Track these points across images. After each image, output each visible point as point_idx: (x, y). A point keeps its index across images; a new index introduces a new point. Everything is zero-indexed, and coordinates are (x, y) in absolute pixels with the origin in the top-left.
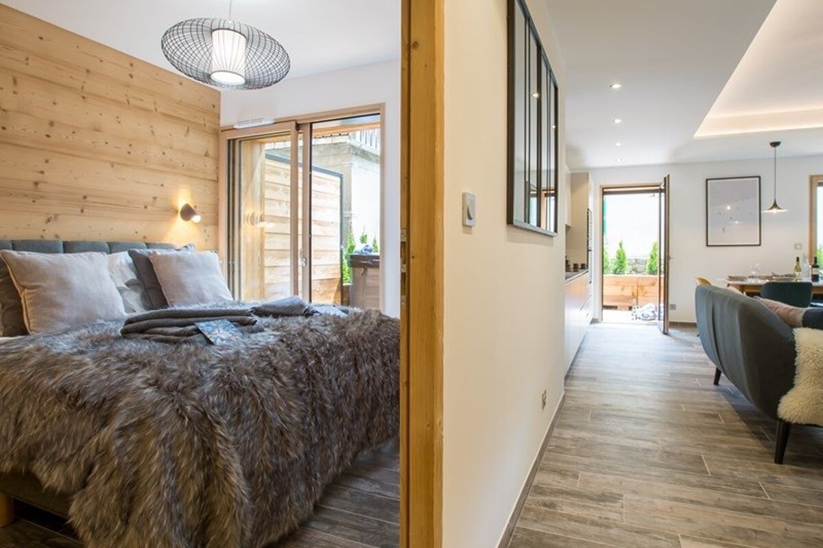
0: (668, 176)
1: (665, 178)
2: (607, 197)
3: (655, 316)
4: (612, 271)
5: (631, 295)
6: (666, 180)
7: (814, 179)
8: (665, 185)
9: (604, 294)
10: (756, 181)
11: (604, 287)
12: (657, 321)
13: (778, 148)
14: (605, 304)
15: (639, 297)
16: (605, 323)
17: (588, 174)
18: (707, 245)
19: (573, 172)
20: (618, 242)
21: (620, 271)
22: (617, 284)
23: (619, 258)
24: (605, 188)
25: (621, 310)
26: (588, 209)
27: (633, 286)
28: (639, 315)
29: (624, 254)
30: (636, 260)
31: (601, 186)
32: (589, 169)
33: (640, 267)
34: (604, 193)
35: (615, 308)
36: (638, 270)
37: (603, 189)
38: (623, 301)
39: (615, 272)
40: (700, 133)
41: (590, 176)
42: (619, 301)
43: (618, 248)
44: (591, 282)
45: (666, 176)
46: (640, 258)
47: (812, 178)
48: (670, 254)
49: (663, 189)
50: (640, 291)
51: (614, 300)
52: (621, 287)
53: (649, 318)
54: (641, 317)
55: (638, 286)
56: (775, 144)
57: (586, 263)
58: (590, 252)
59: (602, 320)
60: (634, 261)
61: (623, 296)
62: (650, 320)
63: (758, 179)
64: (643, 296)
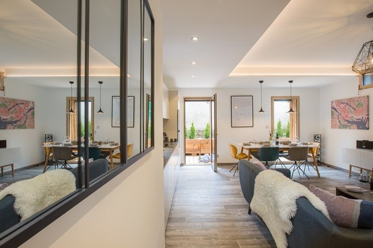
0: (216, 94)
1: (214, 95)
2: (186, 102)
3: (209, 160)
4: (188, 137)
5: (197, 148)
6: (215, 96)
7: (273, 98)
8: (214, 98)
9: (186, 148)
10: (251, 98)
11: (186, 145)
12: (210, 163)
13: (262, 83)
14: (186, 153)
15: (201, 149)
16: (187, 165)
17: (177, 91)
18: (232, 127)
19: (170, 90)
20: (191, 123)
21: (192, 137)
22: (191, 143)
23: (192, 131)
24: (185, 98)
25: (193, 155)
26: (178, 110)
27: (198, 144)
28: (202, 160)
29: (194, 129)
30: (199, 130)
31: (184, 97)
32: (178, 88)
33: (200, 133)
34: (185, 101)
35: (191, 154)
36: (200, 135)
37: (185, 99)
38: (194, 151)
39: (190, 138)
40: (232, 74)
41: (179, 93)
42: (192, 151)
43: (191, 126)
44: (179, 147)
45: (215, 94)
46: (201, 130)
47: (272, 97)
48: (217, 132)
49: (213, 99)
50: (201, 147)
51: (190, 151)
52: (193, 145)
53: (207, 161)
54: (203, 161)
55: (200, 144)
56: (261, 82)
57: (177, 138)
58: (179, 132)
59: (185, 164)
60: (198, 131)
61: (194, 149)
62: (207, 162)
63: (251, 97)
64: (203, 148)
